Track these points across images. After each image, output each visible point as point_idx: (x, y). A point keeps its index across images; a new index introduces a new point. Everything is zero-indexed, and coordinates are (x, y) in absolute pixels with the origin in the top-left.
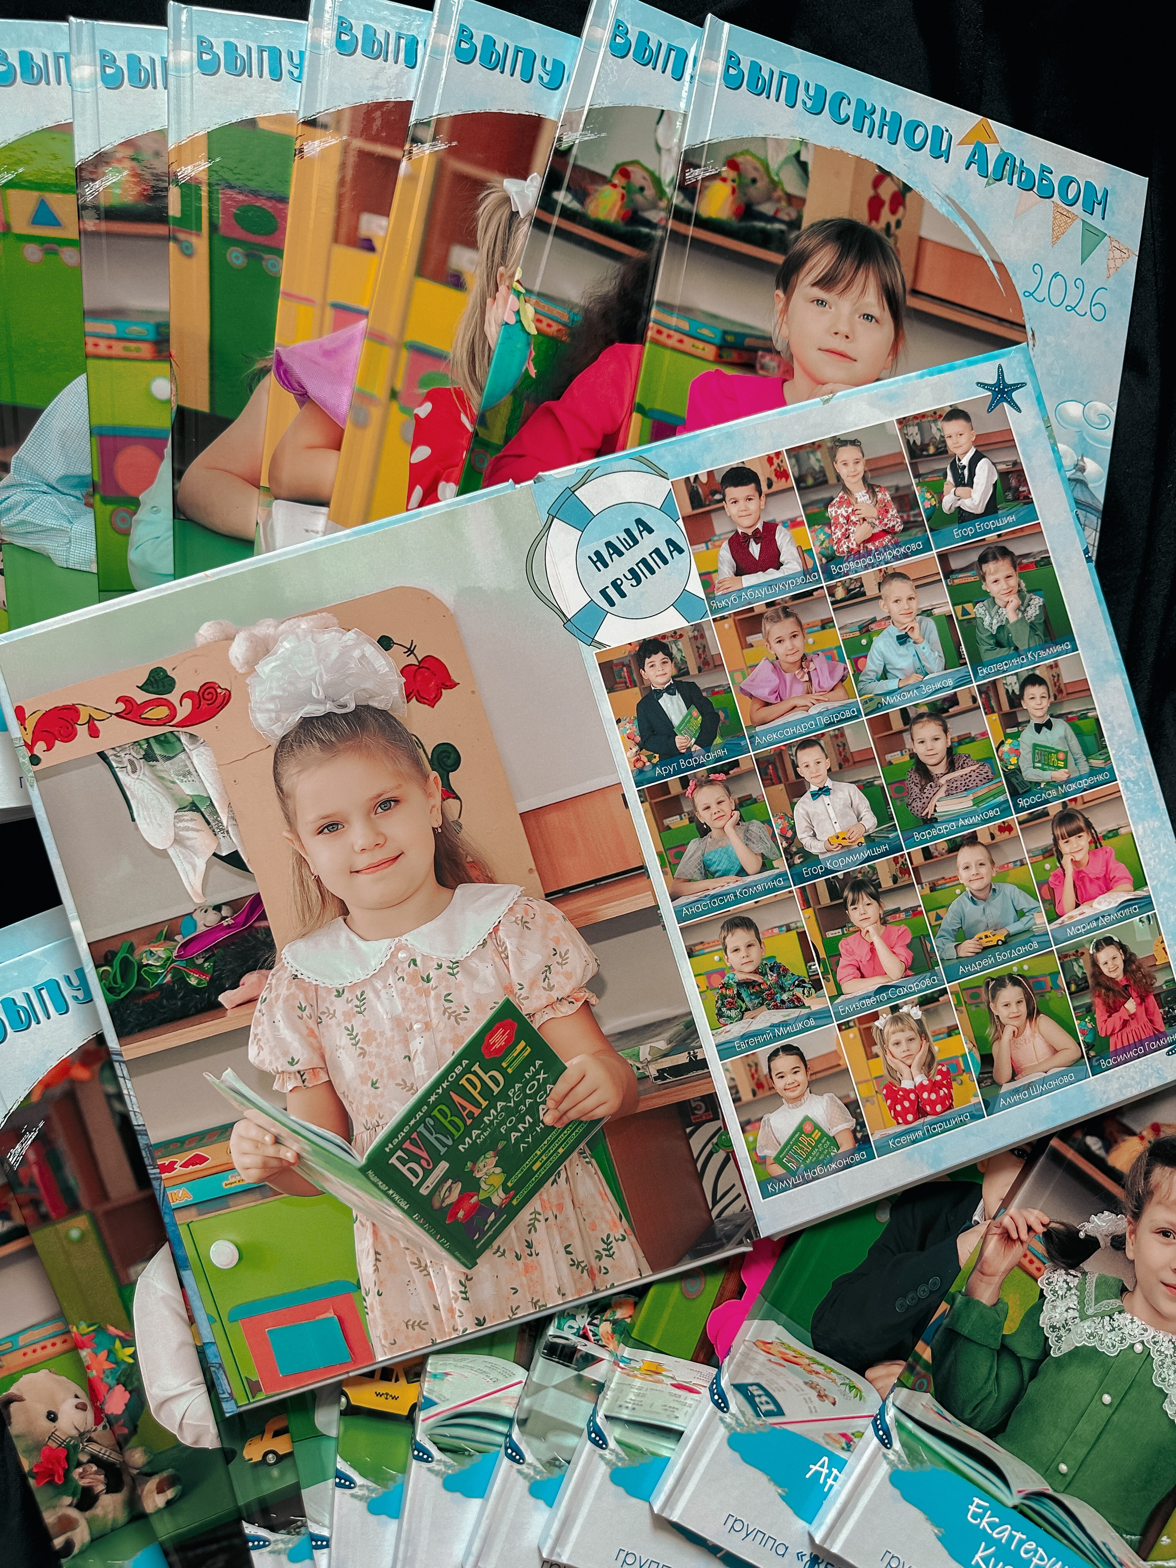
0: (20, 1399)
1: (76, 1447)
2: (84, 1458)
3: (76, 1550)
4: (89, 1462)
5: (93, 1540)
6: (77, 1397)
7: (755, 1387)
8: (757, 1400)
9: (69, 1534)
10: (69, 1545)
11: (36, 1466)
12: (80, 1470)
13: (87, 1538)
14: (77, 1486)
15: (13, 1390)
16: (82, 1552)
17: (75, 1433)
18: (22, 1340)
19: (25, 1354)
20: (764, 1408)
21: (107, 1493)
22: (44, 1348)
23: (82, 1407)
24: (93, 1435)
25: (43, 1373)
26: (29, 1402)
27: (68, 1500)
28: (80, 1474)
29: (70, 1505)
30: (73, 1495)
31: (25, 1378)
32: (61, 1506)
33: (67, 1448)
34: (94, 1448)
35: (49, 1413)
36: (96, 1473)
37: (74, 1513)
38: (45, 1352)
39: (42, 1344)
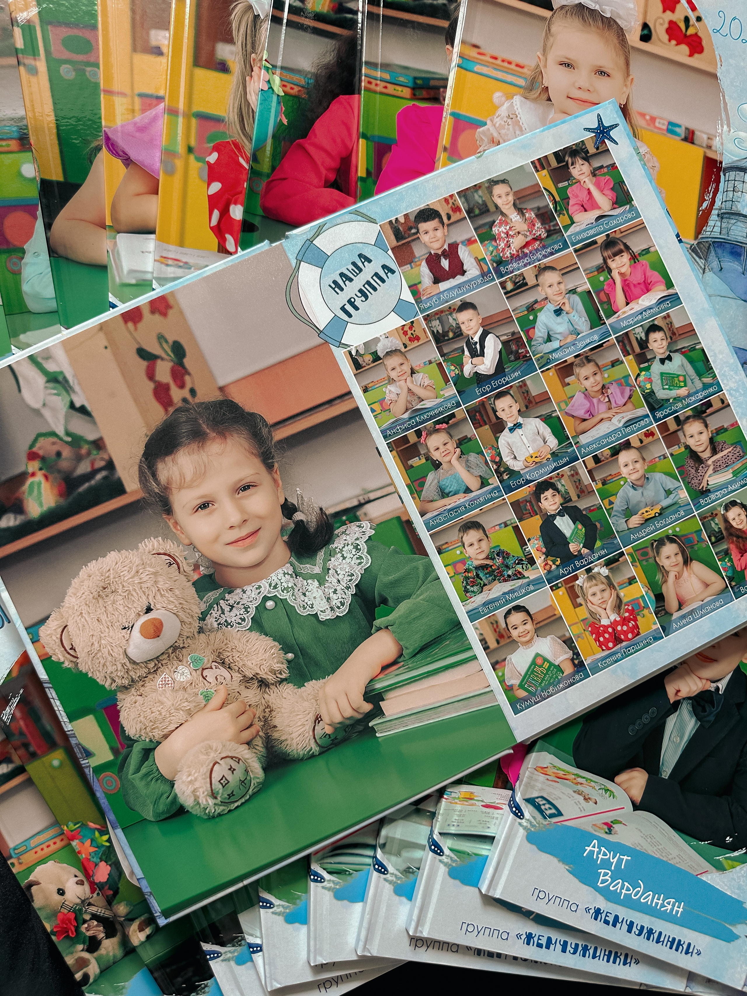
0: (37, 883)
1: (80, 910)
2: (87, 917)
3: (91, 980)
4: (91, 919)
5: (102, 972)
6: (76, 876)
7: (540, 799)
8: (543, 807)
9: (84, 970)
10: (86, 977)
11: (55, 927)
12: (86, 925)
13: (98, 971)
14: (85, 936)
15: (31, 878)
16: (95, 981)
17: (78, 901)
18: (33, 843)
19: (36, 853)
20: (549, 812)
21: (106, 939)
22: (48, 846)
23: (80, 883)
24: (91, 900)
25: (50, 863)
26: (43, 885)
27: (80, 947)
28: (86, 928)
29: (82, 950)
30: (84, 943)
31: (39, 869)
32: (76, 952)
33: (74, 912)
34: (93, 909)
35: (59, 890)
36: (97, 926)
37: (86, 955)
38: (50, 849)
39: (47, 844)
